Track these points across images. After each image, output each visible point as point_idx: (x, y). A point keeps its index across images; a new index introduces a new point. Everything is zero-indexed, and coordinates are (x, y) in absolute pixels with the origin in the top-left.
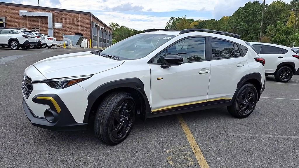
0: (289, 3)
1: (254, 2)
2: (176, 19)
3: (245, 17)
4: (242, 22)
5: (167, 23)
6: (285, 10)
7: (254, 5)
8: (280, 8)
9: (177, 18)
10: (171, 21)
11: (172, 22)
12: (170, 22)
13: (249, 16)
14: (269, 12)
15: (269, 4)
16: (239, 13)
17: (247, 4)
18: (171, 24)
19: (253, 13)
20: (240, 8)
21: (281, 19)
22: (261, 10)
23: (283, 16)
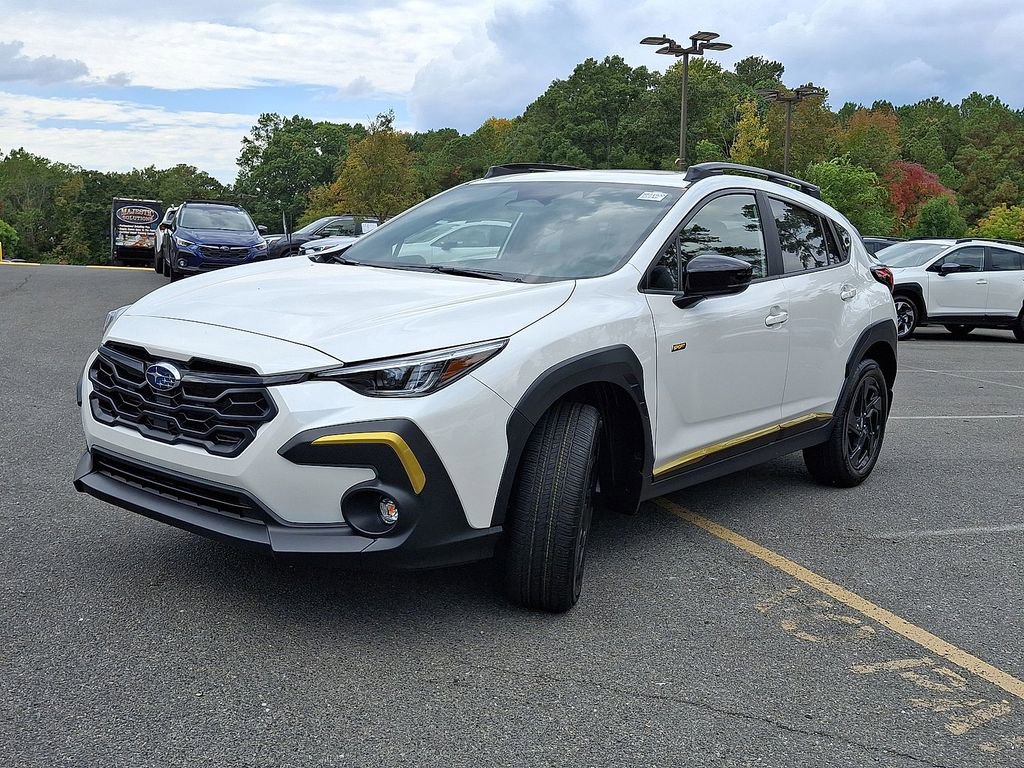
0: (733, 70)
1: (607, 60)
2: (287, 122)
3: (577, 121)
4: (568, 142)
5: (246, 140)
6: (722, 95)
7: (607, 72)
8: (705, 87)
9: (290, 118)
10: (263, 133)
11: (269, 137)
12: (258, 137)
13: (591, 120)
14: (665, 103)
15: (663, 74)
16: (551, 106)
17: (580, 67)
18: (262, 144)
19: (604, 107)
20: (555, 84)
21: (710, 134)
22: (635, 95)
23: (716, 117)
